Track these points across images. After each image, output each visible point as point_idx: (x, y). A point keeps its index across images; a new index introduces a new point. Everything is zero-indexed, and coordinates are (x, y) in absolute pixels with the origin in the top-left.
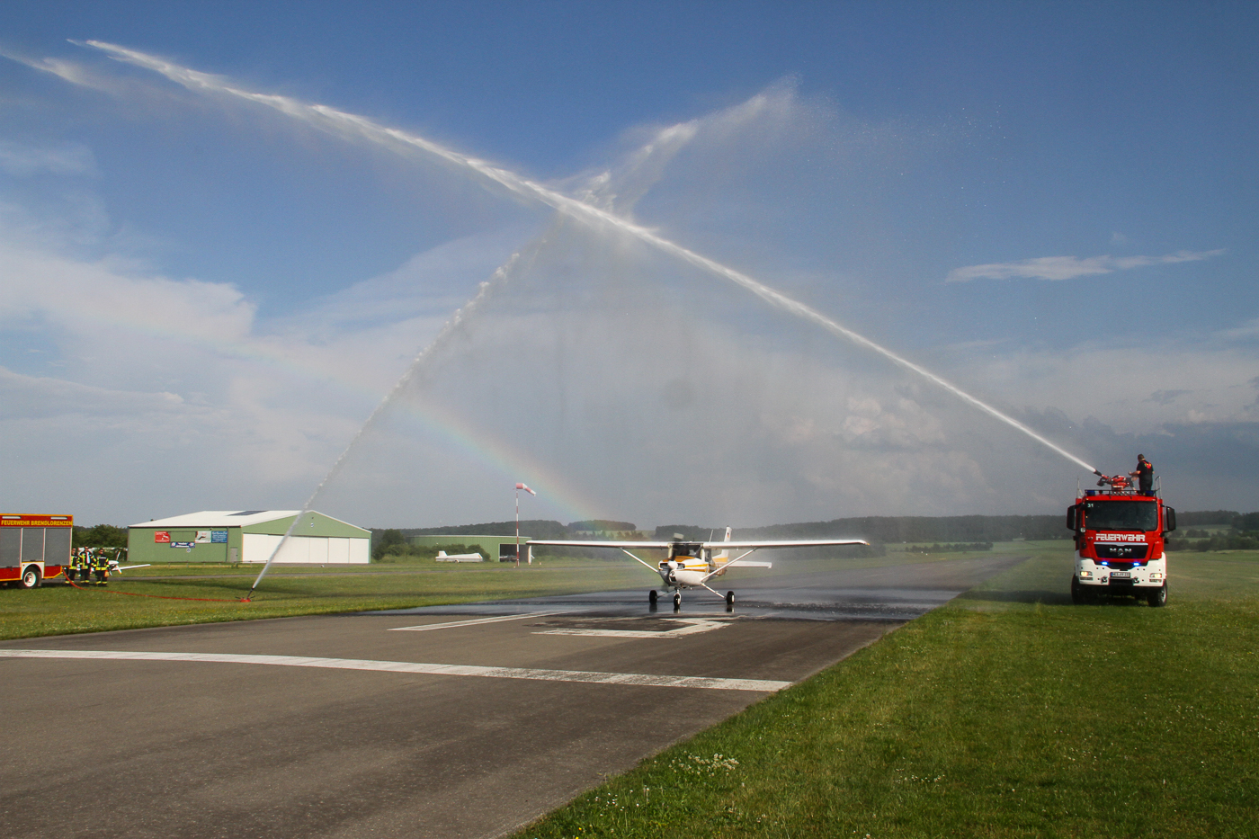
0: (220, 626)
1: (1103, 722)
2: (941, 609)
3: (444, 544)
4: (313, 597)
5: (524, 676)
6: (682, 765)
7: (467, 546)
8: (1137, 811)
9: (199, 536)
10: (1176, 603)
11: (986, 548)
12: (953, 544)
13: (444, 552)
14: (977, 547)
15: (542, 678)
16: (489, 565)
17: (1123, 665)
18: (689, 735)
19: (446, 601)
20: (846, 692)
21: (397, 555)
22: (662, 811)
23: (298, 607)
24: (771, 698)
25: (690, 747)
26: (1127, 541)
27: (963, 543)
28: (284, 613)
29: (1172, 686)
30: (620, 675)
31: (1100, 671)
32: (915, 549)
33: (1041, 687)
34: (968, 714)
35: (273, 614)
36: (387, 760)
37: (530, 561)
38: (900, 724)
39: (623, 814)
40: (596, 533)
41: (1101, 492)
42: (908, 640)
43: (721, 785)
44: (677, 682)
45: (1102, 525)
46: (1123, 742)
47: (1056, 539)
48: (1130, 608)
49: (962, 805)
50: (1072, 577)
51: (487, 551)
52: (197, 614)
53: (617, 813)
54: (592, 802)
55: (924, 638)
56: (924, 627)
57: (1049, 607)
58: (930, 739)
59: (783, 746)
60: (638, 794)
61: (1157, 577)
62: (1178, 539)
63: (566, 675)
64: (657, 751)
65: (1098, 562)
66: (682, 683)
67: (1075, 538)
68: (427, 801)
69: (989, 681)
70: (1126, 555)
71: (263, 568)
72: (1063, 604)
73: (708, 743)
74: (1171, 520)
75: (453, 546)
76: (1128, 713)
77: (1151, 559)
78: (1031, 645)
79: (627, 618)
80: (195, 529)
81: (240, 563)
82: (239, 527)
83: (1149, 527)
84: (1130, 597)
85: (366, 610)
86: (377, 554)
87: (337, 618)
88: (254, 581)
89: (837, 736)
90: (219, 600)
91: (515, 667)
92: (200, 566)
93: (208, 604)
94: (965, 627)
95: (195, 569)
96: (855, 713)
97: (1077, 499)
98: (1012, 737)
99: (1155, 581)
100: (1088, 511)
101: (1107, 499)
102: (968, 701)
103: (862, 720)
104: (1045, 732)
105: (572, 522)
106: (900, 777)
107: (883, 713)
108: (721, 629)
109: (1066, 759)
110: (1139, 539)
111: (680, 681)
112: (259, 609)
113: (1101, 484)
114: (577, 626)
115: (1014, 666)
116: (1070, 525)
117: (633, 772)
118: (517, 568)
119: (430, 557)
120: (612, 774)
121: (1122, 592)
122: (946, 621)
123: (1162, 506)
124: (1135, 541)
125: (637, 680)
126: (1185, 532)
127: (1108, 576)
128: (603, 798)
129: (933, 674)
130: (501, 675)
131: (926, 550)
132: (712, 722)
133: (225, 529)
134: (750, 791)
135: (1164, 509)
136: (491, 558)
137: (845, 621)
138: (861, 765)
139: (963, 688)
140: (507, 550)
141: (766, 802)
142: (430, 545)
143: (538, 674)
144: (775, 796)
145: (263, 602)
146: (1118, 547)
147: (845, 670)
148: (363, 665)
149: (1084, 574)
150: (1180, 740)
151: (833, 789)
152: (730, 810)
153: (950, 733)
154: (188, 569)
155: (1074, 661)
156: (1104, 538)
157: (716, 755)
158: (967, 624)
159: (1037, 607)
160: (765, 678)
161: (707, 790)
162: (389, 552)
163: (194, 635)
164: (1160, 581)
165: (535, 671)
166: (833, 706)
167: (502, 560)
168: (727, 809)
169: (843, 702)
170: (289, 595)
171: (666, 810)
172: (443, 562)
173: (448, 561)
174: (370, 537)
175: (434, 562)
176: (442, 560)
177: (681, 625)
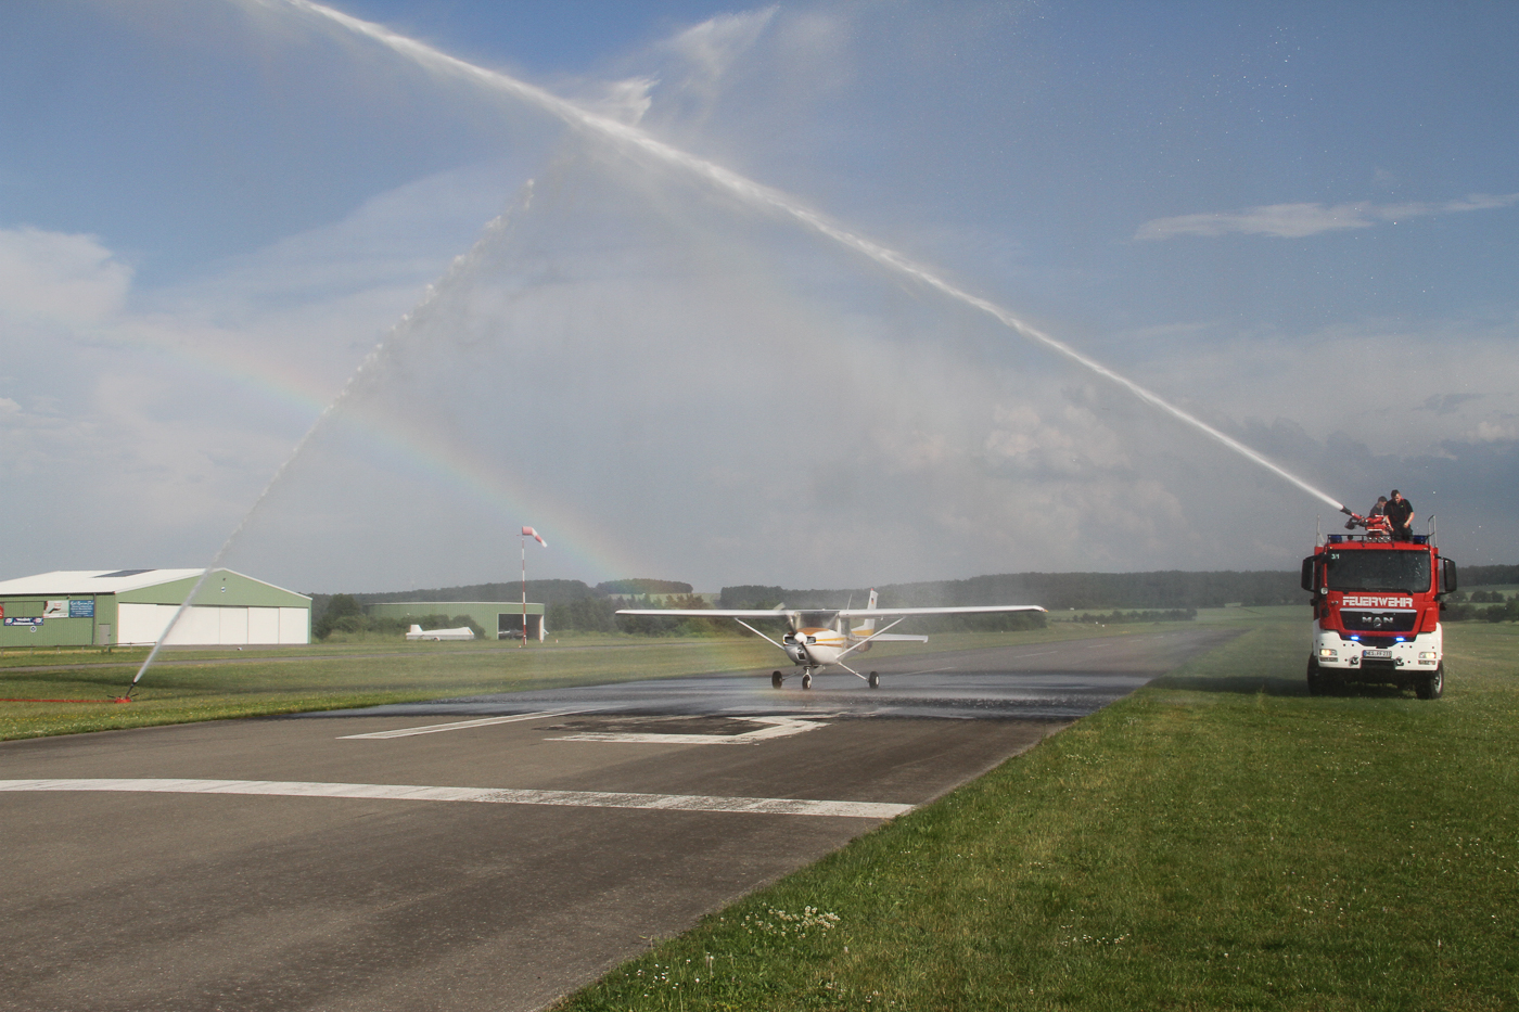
0: (85, 738)
1: (1352, 860)
2: (1125, 702)
3: (417, 614)
4: (226, 693)
5: (534, 801)
6: (760, 923)
7: (451, 616)
8: (1401, 984)
9: (49, 608)
10: (1457, 694)
11: (1188, 617)
12: (1140, 611)
13: (418, 626)
14: (1175, 616)
15: (560, 802)
16: (483, 644)
17: (1380, 780)
18: (770, 881)
19: (421, 697)
20: (991, 819)
21: (350, 631)
22: (732, 989)
23: (204, 709)
24: (885, 827)
25: (770, 897)
26: (1387, 607)
28: (183, 717)
29: (1451, 810)
30: (671, 797)
31: (1348, 790)
32: (1086, 619)
33: (1264, 810)
34: (1162, 848)
35: (165, 718)
36: (336, 924)
37: (542, 637)
38: (1066, 863)
39: (676, 994)
40: (637, 597)
41: (1350, 537)
42: (1077, 745)
43: (815, 950)
44: (752, 806)
45: (1352, 584)
46: (1380, 888)
47: (1286, 604)
48: (1390, 700)
49: (1154, 976)
50: (1309, 657)
51: (480, 623)
52: (48, 723)
53: (668, 993)
54: (633, 977)
55: (1100, 742)
56: (1099, 727)
57: (1277, 699)
58: (1109, 884)
59: (901, 895)
60: (698, 964)
61: (1430, 657)
62: (1460, 605)
63: (594, 799)
64: (725, 903)
65: (1345, 637)
66: (758, 808)
67: (1313, 603)
68: (394, 982)
69: (1191, 803)
70: (1385, 626)
71: (148, 653)
72: (1295, 695)
73: (797, 890)
74: (1450, 577)
75: (431, 617)
76: (1388, 848)
77: (1420, 632)
78: (1251, 752)
79: (680, 717)
80: (44, 598)
81: (115, 646)
82: (112, 594)
83: (1417, 588)
84: (1390, 685)
85: (305, 711)
86: (320, 629)
87: (262, 723)
88: (136, 673)
89: (977, 880)
90: (81, 701)
91: (521, 788)
92: (51, 652)
93: (65, 708)
94: (1157, 727)
95: (43, 656)
96: (1003, 848)
97: (1316, 548)
98: (1224, 881)
99: (1426, 662)
100: (1331, 563)
101: (1359, 547)
102: (1161, 830)
103: (1013, 858)
104: (1270, 873)
105: (602, 581)
106: (1066, 938)
107: (1042, 848)
108: (814, 731)
109: (1301, 912)
110: (1403, 604)
111: (755, 805)
112: (144, 712)
113: (1350, 526)
114: (610, 728)
115: (1227, 782)
116: (1306, 585)
117: (691, 933)
118: (524, 647)
119: (398, 633)
120: (662, 938)
121: (1378, 679)
122: (1131, 719)
123: (1437, 557)
124: (1398, 607)
125: (695, 804)
126: (1469, 595)
127: (1360, 656)
128: (649, 971)
129: (1112, 794)
130: (502, 800)
131: (1102, 619)
132: (802, 861)
133: (91, 597)
134: (856, 958)
135: (1440, 562)
136: (486, 634)
137: (988, 719)
138: (1011, 921)
139: (1154, 813)
140: (509, 622)
141: (878, 974)
142: (397, 617)
143: (554, 798)
144: (891, 965)
145: (149, 703)
146: (1374, 616)
147: (989, 787)
148: (300, 789)
149: (1325, 653)
150: (1461, 885)
151: (973, 955)
152: (829, 986)
153: (1137, 875)
154: (33, 656)
155: (1311, 774)
156: (1354, 603)
157: (808, 908)
158: (1160, 723)
159: (1259, 700)
160: (876, 800)
161: (796, 958)
162: (338, 627)
163: (43, 752)
164: (1434, 663)
165: (550, 794)
166: (972, 839)
167: (502, 637)
168: (823, 984)
169: (986, 833)
170: (190, 692)
171: (737, 987)
172: (418, 641)
173: (424, 638)
174: (310, 606)
175: (405, 641)
176: (416, 638)
177: (758, 725)
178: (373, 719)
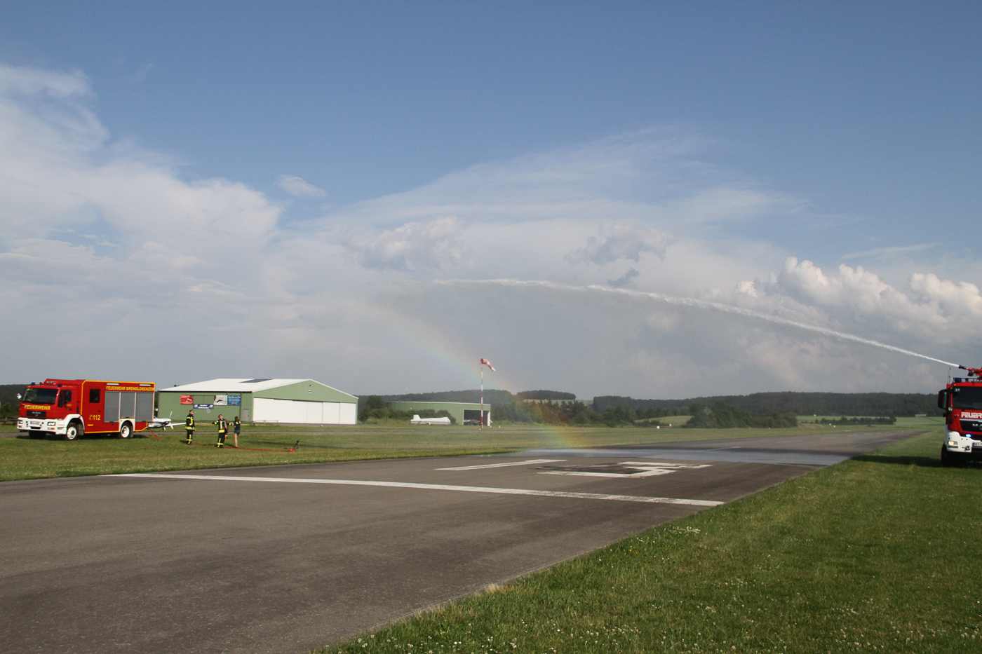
3: (418, 409)
7: (437, 410)
9: (217, 400)
11: (890, 422)
12: (859, 418)
13: (418, 416)
16: (454, 427)
21: (379, 417)
27: (869, 417)
32: (824, 422)
41: (967, 379)
45: (966, 406)
47: (931, 415)
50: (940, 447)
51: (453, 415)
65: (963, 435)
67: (945, 416)
72: (933, 466)
75: (425, 411)
80: (214, 394)
81: (252, 422)
82: (251, 392)
86: (362, 416)
97: (947, 385)
100: (955, 394)
101: (972, 385)
116: (940, 405)
119: (406, 420)
127: (971, 446)
131: (834, 422)
133: (239, 394)
136: (457, 422)
140: (468, 414)
142: (406, 410)
149: (951, 443)
156: (967, 416)
162: (372, 415)
167: (465, 424)
173: (422, 423)
174: (357, 401)
175: (411, 424)
176: (418, 423)
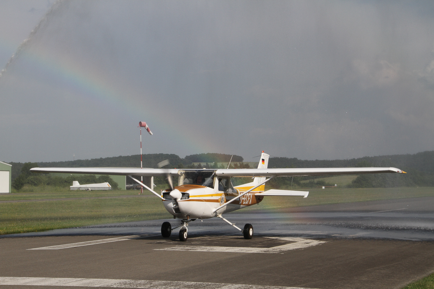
13: (77, 182)
16: (117, 193)
21: (35, 185)
37: (153, 188)
40: (209, 164)
85: (7, 233)
86: (17, 184)
91: (140, 279)
105: (189, 155)
108: (317, 246)
114: (193, 243)
118: (142, 194)
119: (65, 186)
130: (127, 286)
136: (119, 187)
148: (4, 281)
162: (28, 183)
167: (128, 188)
172: (77, 191)
173: (81, 189)
174: (10, 169)
175: (70, 191)
176: (76, 189)
177: (283, 242)
178: (50, 238)
